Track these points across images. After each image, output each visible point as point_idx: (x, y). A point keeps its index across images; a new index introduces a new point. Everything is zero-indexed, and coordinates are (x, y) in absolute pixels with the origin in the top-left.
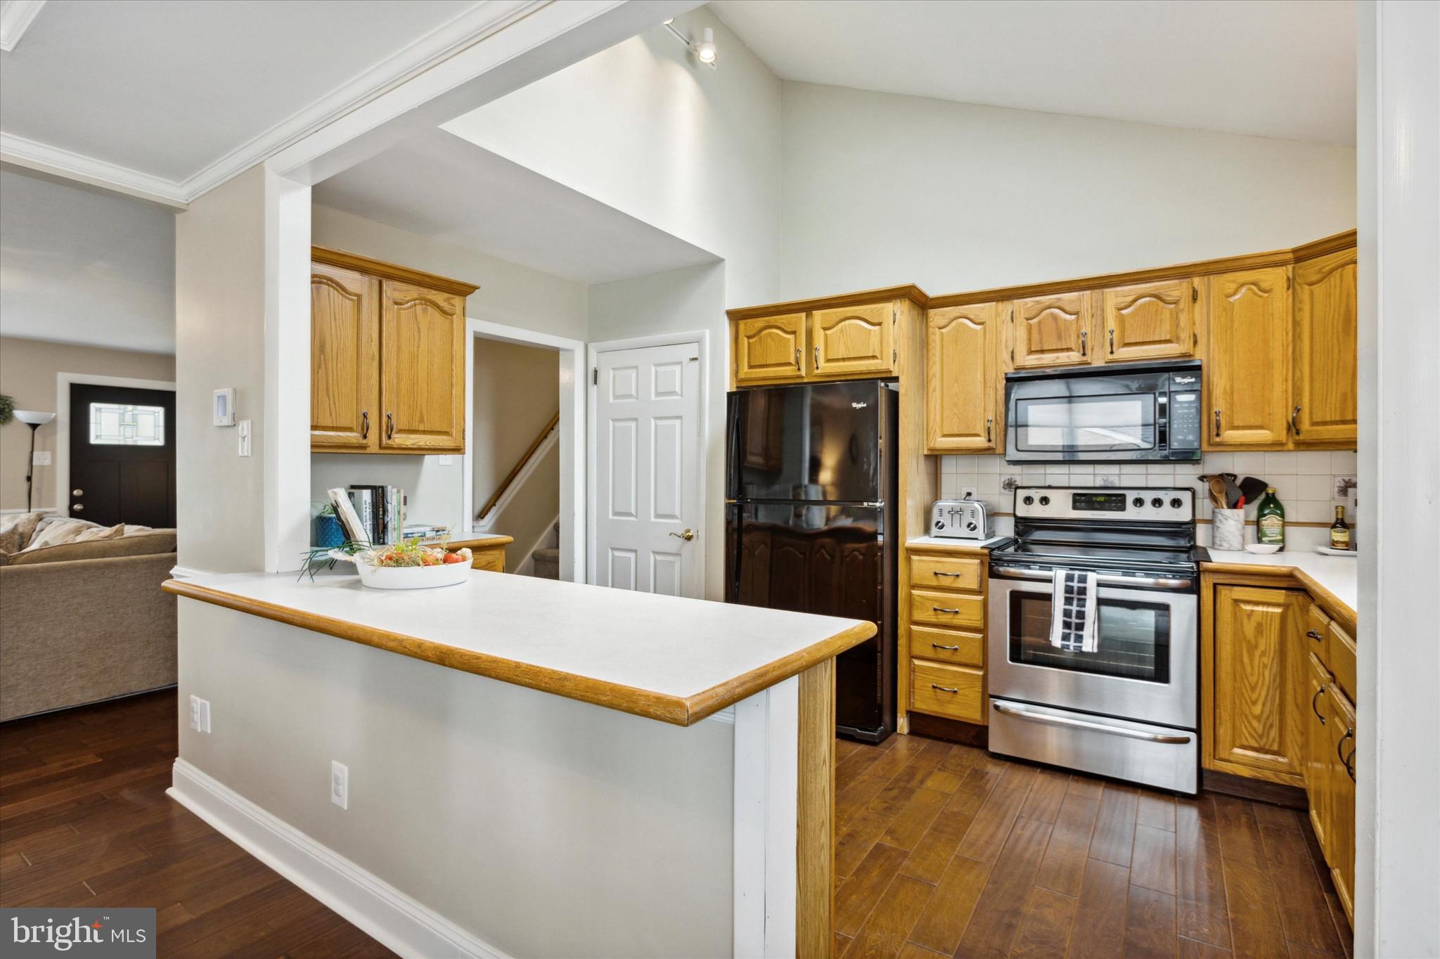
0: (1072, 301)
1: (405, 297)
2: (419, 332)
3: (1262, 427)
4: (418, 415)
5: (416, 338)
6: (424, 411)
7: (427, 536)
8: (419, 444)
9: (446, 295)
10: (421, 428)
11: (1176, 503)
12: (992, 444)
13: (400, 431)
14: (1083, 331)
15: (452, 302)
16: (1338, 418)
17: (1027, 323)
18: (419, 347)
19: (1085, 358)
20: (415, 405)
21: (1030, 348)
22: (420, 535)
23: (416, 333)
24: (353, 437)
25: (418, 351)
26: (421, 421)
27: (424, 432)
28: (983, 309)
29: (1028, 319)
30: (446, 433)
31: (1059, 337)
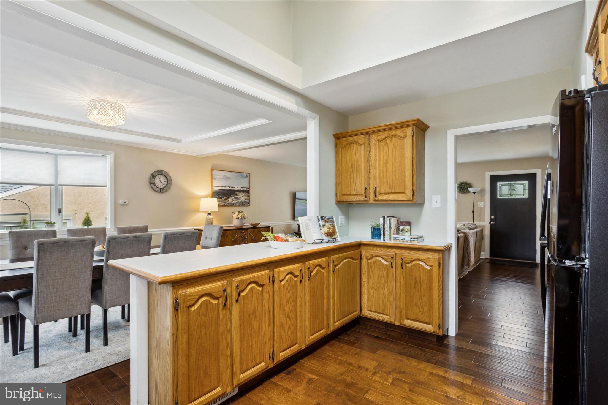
1: (382, 137)
2: (389, 150)
4: (388, 186)
5: (387, 153)
6: (391, 184)
7: (406, 240)
8: (389, 199)
9: (402, 129)
10: (390, 191)
13: (380, 194)
15: (405, 131)
18: (388, 157)
20: (387, 182)
22: (402, 239)
23: (387, 151)
24: (362, 198)
25: (388, 158)
26: (390, 188)
27: (392, 193)
30: (403, 193)
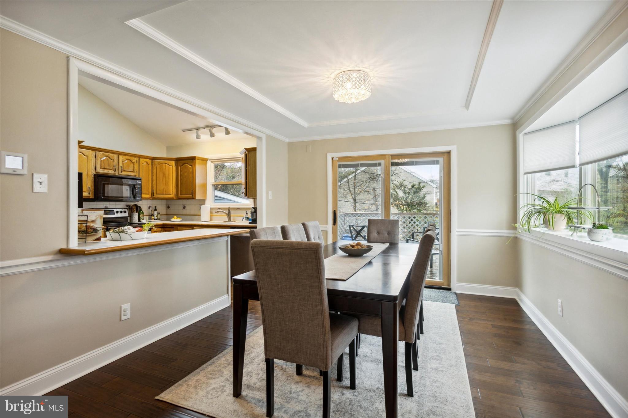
0: (112, 156)
3: (147, 194)
11: (125, 212)
12: (90, 195)
14: (115, 165)
16: (162, 193)
17: (100, 160)
19: (115, 173)
21: (101, 167)
28: (87, 151)
29: (100, 158)
31: (109, 166)
